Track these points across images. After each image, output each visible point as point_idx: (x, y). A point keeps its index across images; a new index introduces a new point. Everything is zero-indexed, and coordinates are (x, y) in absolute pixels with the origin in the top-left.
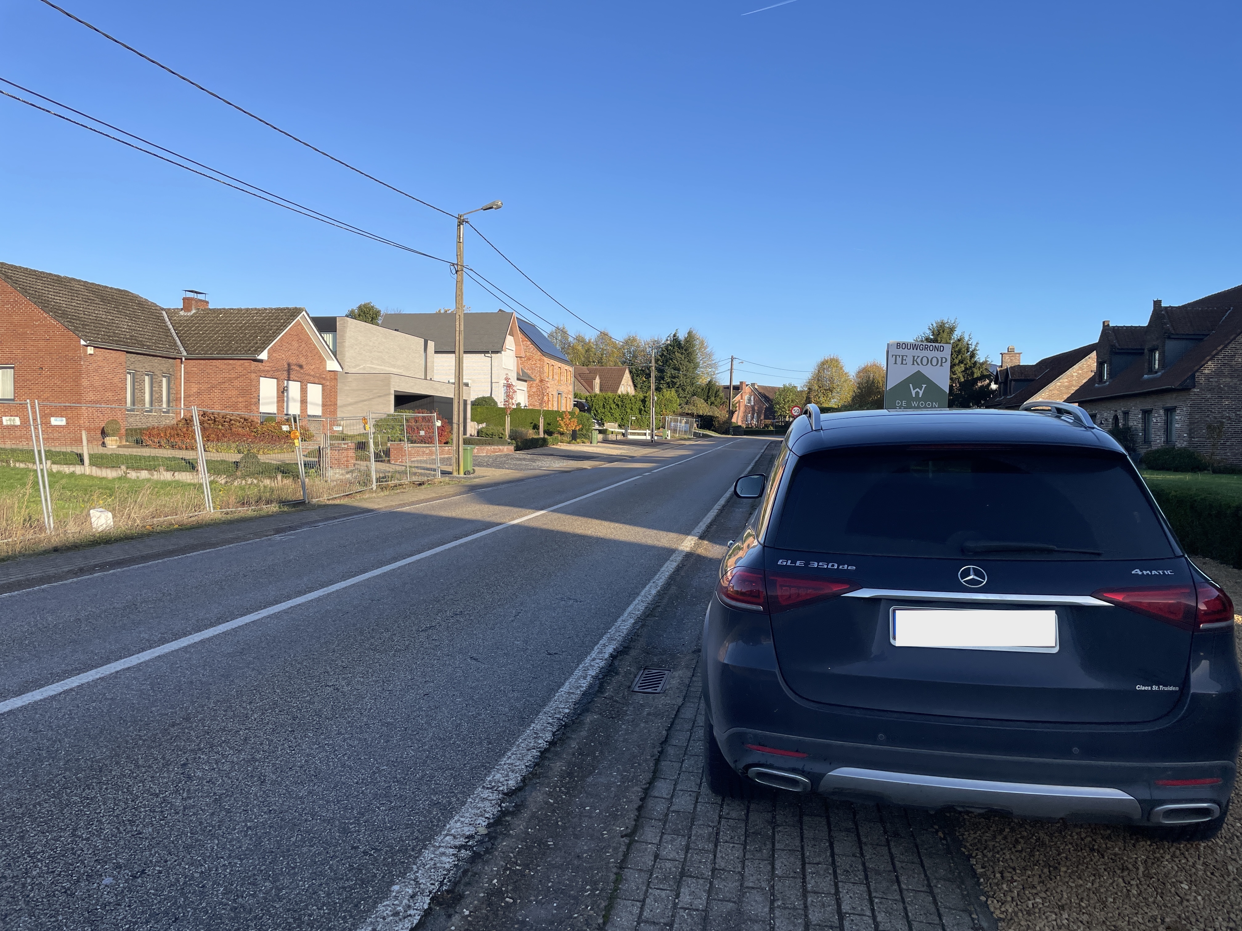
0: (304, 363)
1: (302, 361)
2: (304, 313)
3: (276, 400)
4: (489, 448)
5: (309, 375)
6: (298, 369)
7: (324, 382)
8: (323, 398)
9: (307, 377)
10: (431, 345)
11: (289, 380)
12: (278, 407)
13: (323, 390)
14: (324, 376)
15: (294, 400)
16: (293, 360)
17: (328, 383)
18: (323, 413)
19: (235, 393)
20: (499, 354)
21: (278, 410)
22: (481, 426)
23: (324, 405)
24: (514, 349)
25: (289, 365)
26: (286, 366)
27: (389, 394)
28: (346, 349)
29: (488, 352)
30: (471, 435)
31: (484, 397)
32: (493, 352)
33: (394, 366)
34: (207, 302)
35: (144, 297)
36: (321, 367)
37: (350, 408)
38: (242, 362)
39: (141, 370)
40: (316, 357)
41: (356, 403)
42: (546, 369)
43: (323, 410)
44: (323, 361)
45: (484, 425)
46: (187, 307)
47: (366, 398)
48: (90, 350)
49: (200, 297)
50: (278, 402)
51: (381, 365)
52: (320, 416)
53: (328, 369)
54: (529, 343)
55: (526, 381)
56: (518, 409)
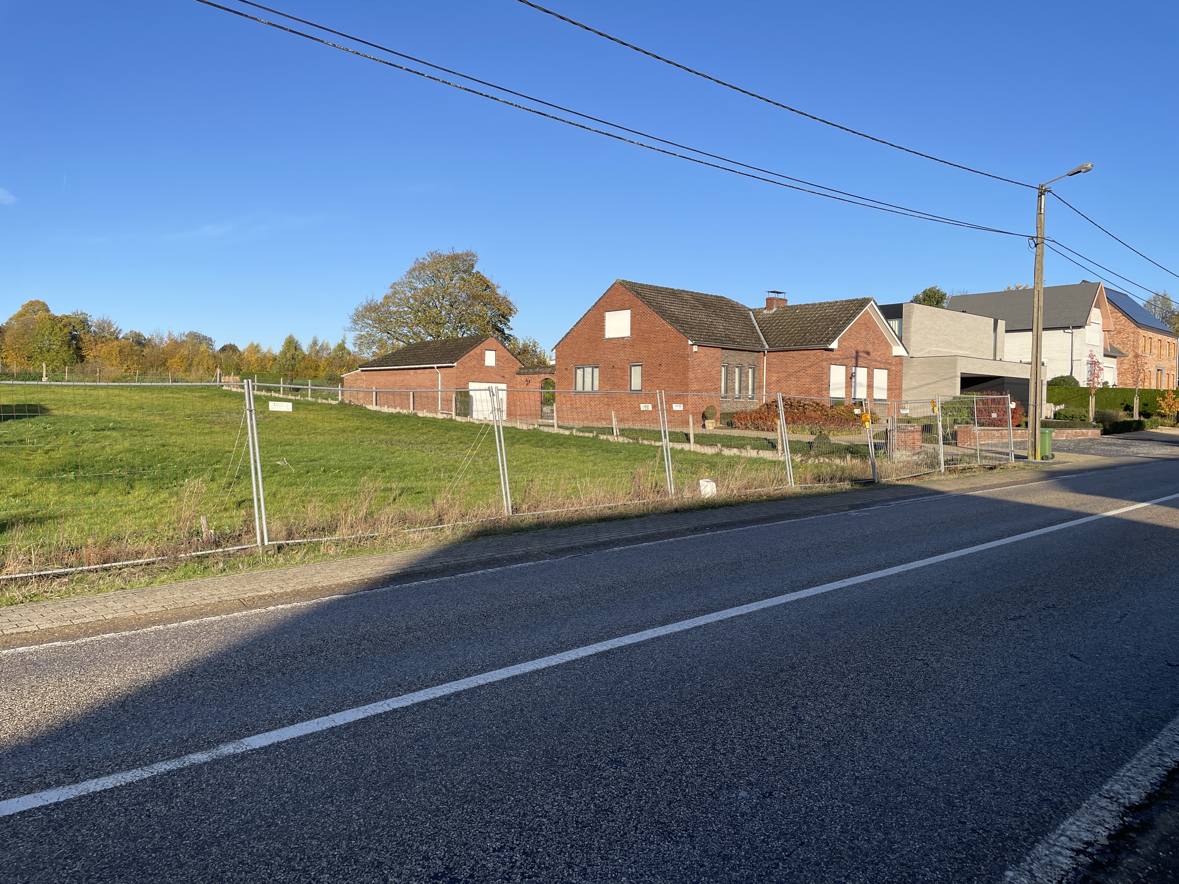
0: (871, 350)
1: (869, 348)
2: (872, 302)
3: (844, 385)
4: (1070, 431)
5: (875, 361)
6: (865, 355)
7: (889, 367)
8: (888, 382)
9: (874, 363)
10: (1002, 324)
11: (856, 366)
12: (846, 392)
13: (889, 375)
14: (890, 361)
15: (862, 386)
16: (861, 348)
17: (894, 368)
18: (888, 396)
19: (808, 380)
20: (1081, 329)
21: (846, 395)
22: (1058, 408)
23: (889, 389)
24: (1101, 323)
25: (857, 352)
26: (855, 353)
27: (956, 376)
28: (912, 334)
29: (1068, 328)
30: (1046, 418)
31: (1062, 377)
32: (1074, 327)
33: (961, 348)
34: (786, 300)
35: (736, 301)
36: (888, 353)
37: (915, 391)
38: (814, 351)
39: (732, 363)
40: (883, 344)
41: (921, 386)
42: (1141, 342)
43: (888, 394)
44: (889, 347)
45: (1062, 407)
46: (769, 307)
47: (931, 381)
48: (695, 348)
49: (781, 296)
50: (846, 387)
51: (947, 348)
52: (886, 400)
53: (894, 354)
54: (1119, 314)
55: (1115, 357)
56: (1105, 389)
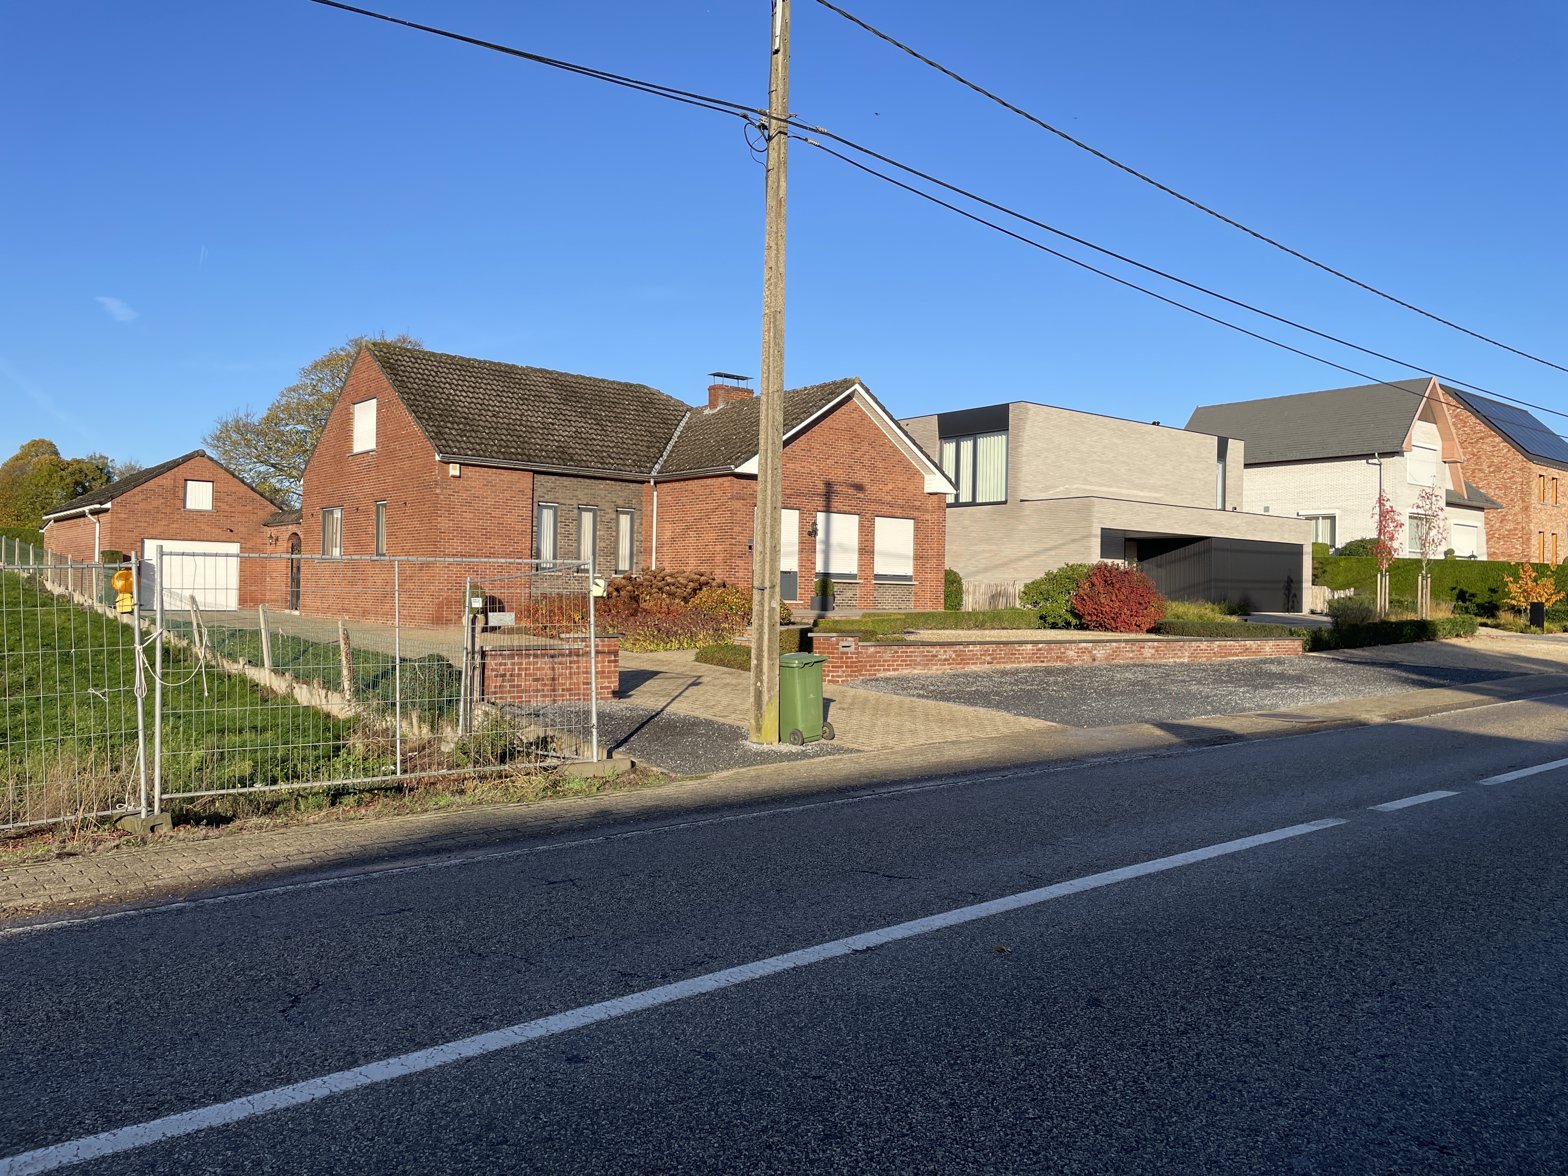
0: (866, 481)
1: (861, 476)
2: (857, 387)
3: (796, 548)
5: (880, 502)
6: (851, 491)
7: (916, 514)
8: (916, 544)
9: (873, 507)
10: (1236, 449)
11: (828, 510)
12: (801, 560)
13: (916, 529)
14: (918, 504)
15: (844, 549)
16: (837, 475)
17: (928, 516)
18: (916, 571)
20: (1396, 458)
21: (801, 566)
22: (1340, 594)
23: (917, 557)
24: (1439, 447)
25: (828, 485)
26: (821, 488)
27: (1089, 536)
28: (1024, 459)
29: (1372, 456)
31: (1362, 541)
32: (1382, 455)
33: (1142, 487)
34: (752, 392)
35: (666, 393)
36: (911, 487)
37: (1027, 562)
38: (721, 480)
39: (568, 502)
40: (898, 469)
41: (1037, 553)
42: (1535, 483)
43: (915, 566)
44: (915, 476)
45: (1350, 592)
46: (712, 404)
47: (1051, 544)
48: (454, 470)
49: (742, 384)
50: (801, 551)
53: (926, 490)
54: (1498, 439)
55: (1481, 509)
56: (1450, 562)
